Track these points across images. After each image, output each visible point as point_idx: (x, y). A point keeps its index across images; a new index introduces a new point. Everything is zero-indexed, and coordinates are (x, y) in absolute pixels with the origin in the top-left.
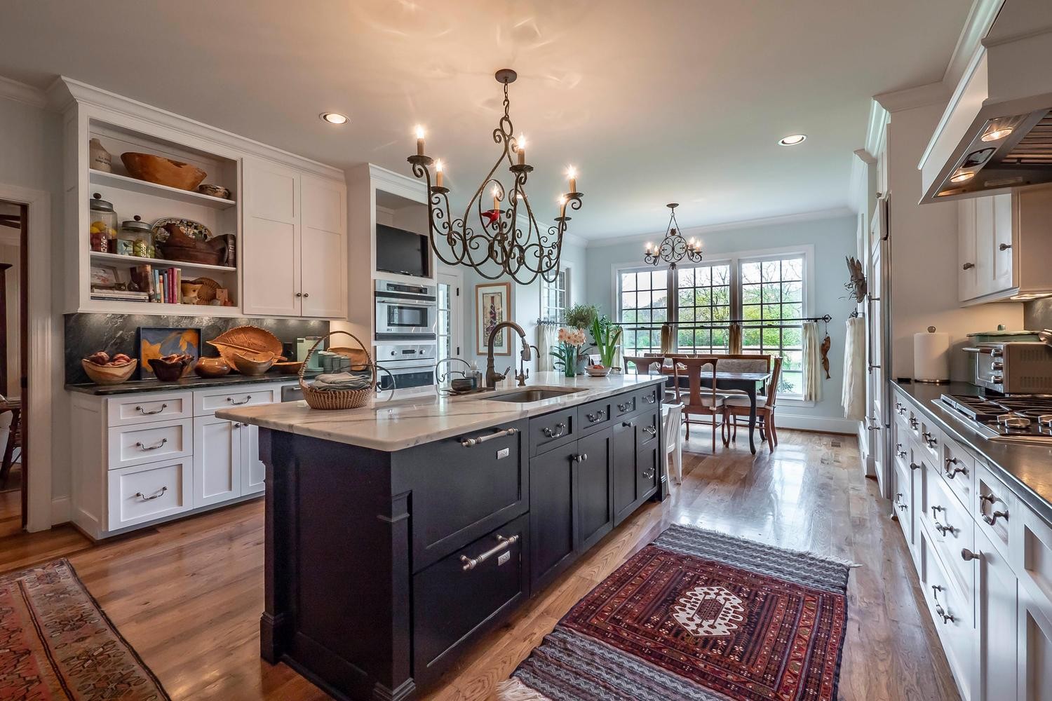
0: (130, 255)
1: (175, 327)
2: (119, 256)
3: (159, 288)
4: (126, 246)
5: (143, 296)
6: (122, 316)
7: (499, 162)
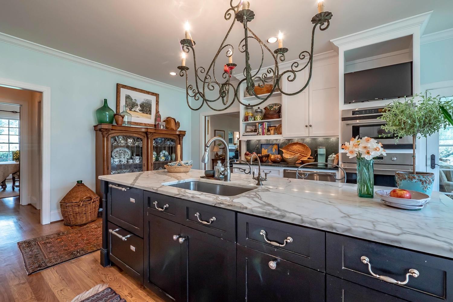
0: (253, 121)
1: (272, 143)
2: (249, 122)
3: (260, 130)
4: (251, 118)
5: (256, 133)
6: (258, 140)
7: (229, 32)
